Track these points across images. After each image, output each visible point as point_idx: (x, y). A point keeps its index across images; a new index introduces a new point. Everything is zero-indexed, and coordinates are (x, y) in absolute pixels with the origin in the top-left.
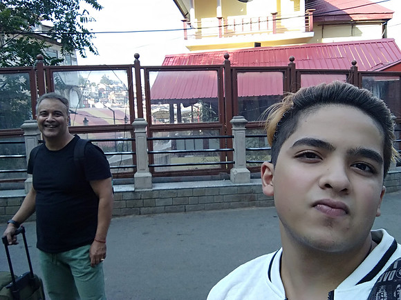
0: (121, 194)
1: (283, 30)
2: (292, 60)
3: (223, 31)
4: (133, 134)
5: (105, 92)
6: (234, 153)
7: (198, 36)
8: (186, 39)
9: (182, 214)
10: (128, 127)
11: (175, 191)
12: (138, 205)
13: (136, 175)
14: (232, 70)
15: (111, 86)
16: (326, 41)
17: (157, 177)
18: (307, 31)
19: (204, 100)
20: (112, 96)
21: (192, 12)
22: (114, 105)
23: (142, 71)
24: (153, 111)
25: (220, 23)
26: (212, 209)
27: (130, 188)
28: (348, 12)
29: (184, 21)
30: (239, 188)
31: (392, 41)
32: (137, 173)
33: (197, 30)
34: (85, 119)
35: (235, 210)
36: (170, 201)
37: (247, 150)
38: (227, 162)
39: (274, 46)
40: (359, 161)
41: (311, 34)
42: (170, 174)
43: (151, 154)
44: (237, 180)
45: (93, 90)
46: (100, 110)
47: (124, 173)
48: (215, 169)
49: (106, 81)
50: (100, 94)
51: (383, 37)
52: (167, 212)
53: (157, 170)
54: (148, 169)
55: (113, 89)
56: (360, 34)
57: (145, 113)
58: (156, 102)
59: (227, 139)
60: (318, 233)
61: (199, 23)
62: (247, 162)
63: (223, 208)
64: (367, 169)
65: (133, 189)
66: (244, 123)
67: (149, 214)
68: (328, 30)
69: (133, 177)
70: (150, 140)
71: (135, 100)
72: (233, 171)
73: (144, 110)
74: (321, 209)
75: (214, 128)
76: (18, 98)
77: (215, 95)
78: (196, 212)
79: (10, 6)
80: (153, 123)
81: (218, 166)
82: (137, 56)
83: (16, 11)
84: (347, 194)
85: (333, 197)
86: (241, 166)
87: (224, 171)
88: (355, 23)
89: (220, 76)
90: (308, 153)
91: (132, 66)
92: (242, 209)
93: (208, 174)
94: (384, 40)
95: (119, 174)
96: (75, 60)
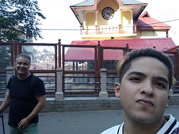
0: (49, 102)
1: (123, 32)
2: (127, 45)
3: (97, 32)
4: (56, 74)
5: (44, 56)
6: (101, 85)
7: (87, 33)
8: (81, 34)
9: (76, 112)
10: (54, 71)
11: (74, 101)
12: (57, 107)
13: (56, 93)
14: (101, 48)
15: (47, 53)
16: (142, 37)
17: (66, 94)
18: (134, 33)
19: (88, 61)
20: (47, 58)
21: (84, 23)
22: (48, 62)
23: (61, 47)
24: (65, 65)
25: (96, 28)
26: (90, 110)
27: (53, 99)
28: (151, 25)
29: (80, 27)
30: (103, 101)
31: (171, 39)
32: (56, 92)
33: (86, 31)
34: (35, 67)
35: (101, 111)
36: (71, 106)
37: (107, 83)
38: (98, 88)
39: (119, 39)
40: (158, 82)
41: (136, 34)
42: (72, 93)
43: (63, 84)
44: (102, 97)
45: (39, 55)
46: (42, 64)
47: (51, 92)
48: (92, 92)
49: (45, 51)
50: (42, 57)
51: (167, 37)
52: (69, 111)
53: (66, 91)
54: (62, 90)
55: (48, 55)
56: (157, 35)
57: (62, 66)
58: (67, 61)
59: (98, 78)
60: (140, 114)
61: (87, 28)
62: (107, 89)
63: (95, 110)
64: (162, 86)
65: (54, 100)
66: (106, 71)
67: (61, 111)
68: (143, 33)
69: (55, 94)
70: (63, 77)
71: (58, 60)
72: (100, 93)
73: (62, 65)
74: (141, 103)
75: (93, 73)
76: (5, 57)
77: (93, 59)
78: (83, 111)
79: (5, 17)
80: (65, 70)
81: (94, 91)
82: (60, 40)
83: (7, 19)
84: (152, 97)
85: (147, 98)
86: (104, 90)
87: (96, 93)
88: (155, 30)
89: (96, 50)
90: (135, 78)
91: (57, 44)
92: (104, 111)
93: (89, 94)
94: (167, 38)
95: (48, 92)
96: (32, 41)
